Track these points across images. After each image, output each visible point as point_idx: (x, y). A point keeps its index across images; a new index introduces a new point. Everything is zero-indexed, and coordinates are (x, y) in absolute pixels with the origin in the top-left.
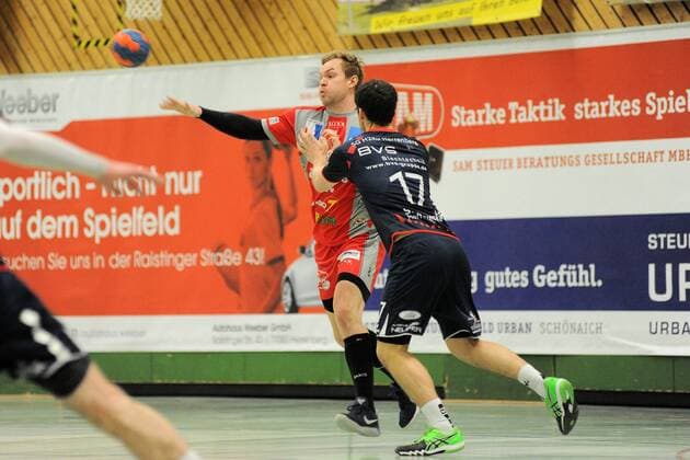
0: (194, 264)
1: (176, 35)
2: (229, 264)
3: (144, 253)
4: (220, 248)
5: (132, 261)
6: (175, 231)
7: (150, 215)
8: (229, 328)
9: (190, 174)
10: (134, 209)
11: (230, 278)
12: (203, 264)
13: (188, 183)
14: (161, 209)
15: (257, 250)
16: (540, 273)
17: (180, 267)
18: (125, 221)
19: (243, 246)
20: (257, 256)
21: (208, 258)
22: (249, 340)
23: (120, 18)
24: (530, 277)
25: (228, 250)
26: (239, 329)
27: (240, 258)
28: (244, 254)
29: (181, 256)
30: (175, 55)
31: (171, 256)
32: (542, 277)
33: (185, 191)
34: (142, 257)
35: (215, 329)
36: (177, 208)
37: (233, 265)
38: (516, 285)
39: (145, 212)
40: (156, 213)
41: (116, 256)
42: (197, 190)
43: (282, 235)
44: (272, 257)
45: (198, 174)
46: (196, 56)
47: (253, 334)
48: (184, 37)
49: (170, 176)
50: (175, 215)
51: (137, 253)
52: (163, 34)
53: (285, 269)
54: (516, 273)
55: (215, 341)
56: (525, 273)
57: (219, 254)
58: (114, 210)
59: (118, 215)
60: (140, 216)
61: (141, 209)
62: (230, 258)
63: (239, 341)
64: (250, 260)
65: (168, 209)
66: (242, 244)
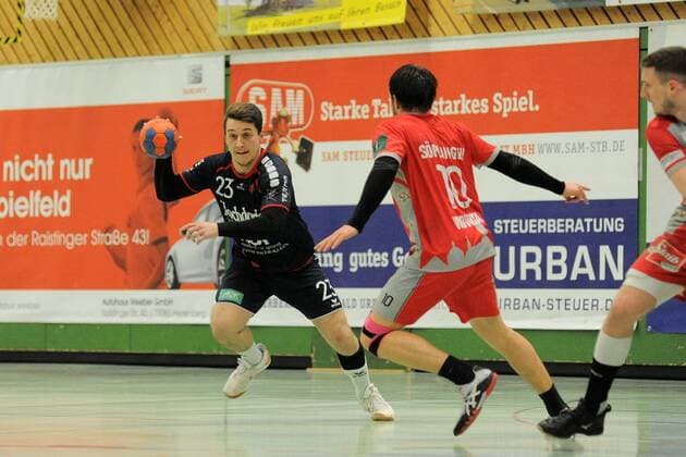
0: (85, 242)
1: (71, 34)
2: (116, 243)
3: (40, 233)
4: (108, 230)
5: (29, 240)
6: (67, 213)
7: (47, 198)
8: (116, 302)
9: (81, 161)
10: (32, 193)
11: (117, 256)
12: (94, 243)
13: (79, 169)
14: (56, 193)
15: (143, 231)
16: (398, 254)
17: (70, 246)
18: (22, 204)
19: (131, 226)
20: (143, 237)
21: (99, 238)
22: (134, 313)
23: (19, 19)
24: (390, 258)
25: (116, 231)
26: (125, 303)
27: (127, 238)
28: (131, 235)
29: (71, 235)
30: (69, 52)
31: (63, 235)
32: (401, 258)
33: (76, 177)
34: (39, 237)
35: (104, 302)
36: (69, 192)
37: (120, 245)
38: (377, 265)
39: (42, 196)
40: (52, 197)
41: (13, 236)
42: (87, 176)
43: (166, 217)
44: (157, 237)
45: (89, 162)
46: (89, 54)
47: (138, 308)
48: (77, 36)
49: (64, 162)
50: (67, 199)
51: (34, 232)
52: (58, 33)
53: (168, 249)
54: (377, 254)
55: (106, 314)
56: (386, 254)
57: (108, 234)
58: (11, 193)
59: (15, 198)
60: (37, 199)
61: (38, 193)
62: (118, 238)
63: (125, 314)
64: (136, 240)
65: (62, 193)
66: (129, 226)
